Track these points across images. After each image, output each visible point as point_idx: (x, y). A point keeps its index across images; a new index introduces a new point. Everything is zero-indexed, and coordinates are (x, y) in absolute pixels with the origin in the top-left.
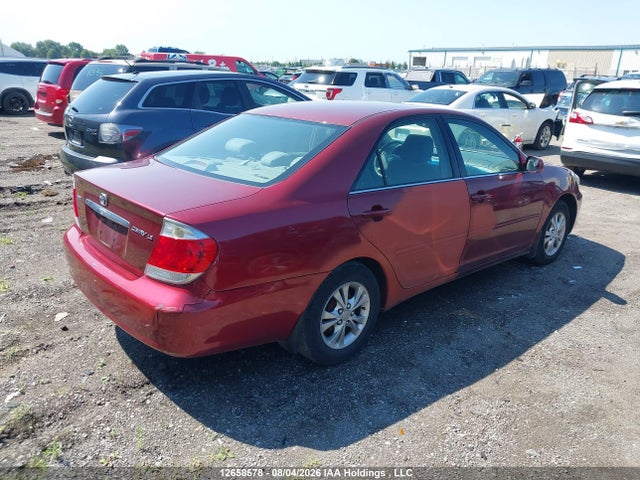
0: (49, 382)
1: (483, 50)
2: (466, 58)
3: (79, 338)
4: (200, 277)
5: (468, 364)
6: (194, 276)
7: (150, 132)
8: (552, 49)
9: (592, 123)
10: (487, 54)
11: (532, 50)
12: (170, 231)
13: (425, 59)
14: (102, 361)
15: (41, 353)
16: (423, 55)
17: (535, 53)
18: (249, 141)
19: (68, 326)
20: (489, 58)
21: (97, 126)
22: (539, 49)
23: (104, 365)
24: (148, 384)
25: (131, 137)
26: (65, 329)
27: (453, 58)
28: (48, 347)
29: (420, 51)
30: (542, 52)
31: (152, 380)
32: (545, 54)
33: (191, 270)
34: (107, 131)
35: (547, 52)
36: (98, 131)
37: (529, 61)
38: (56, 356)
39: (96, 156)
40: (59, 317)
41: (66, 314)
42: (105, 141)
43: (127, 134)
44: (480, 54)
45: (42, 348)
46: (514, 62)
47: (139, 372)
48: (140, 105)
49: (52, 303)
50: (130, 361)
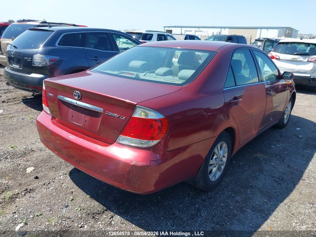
0: (41, 215)
1: (199, 27)
2: (191, 31)
3: (49, 183)
4: (159, 143)
5: (280, 184)
6: (155, 142)
7: (63, 60)
8: (230, 28)
9: (279, 59)
10: (201, 29)
11: (221, 28)
12: (139, 114)
13: (171, 31)
14: (71, 197)
15: (28, 195)
16: (170, 29)
17: (223, 29)
18: (144, 62)
19: (38, 175)
20: (202, 31)
21: (31, 56)
22: (224, 28)
23: (73, 200)
24: (106, 210)
25: (52, 63)
26: (37, 178)
27: (185, 31)
28: (31, 191)
29: (169, 27)
30: (226, 29)
31: (109, 208)
32: (227, 30)
33: (152, 139)
34: (38, 59)
35: (228, 29)
36: (32, 59)
37: (220, 33)
38: (38, 196)
39: (30, 73)
40: (29, 170)
41: (32, 168)
42: (36, 65)
43: (51, 61)
44: (197, 29)
45: (27, 191)
46: (213, 33)
47: (97, 203)
48: (57, 44)
49: (21, 161)
50: (88, 196)
